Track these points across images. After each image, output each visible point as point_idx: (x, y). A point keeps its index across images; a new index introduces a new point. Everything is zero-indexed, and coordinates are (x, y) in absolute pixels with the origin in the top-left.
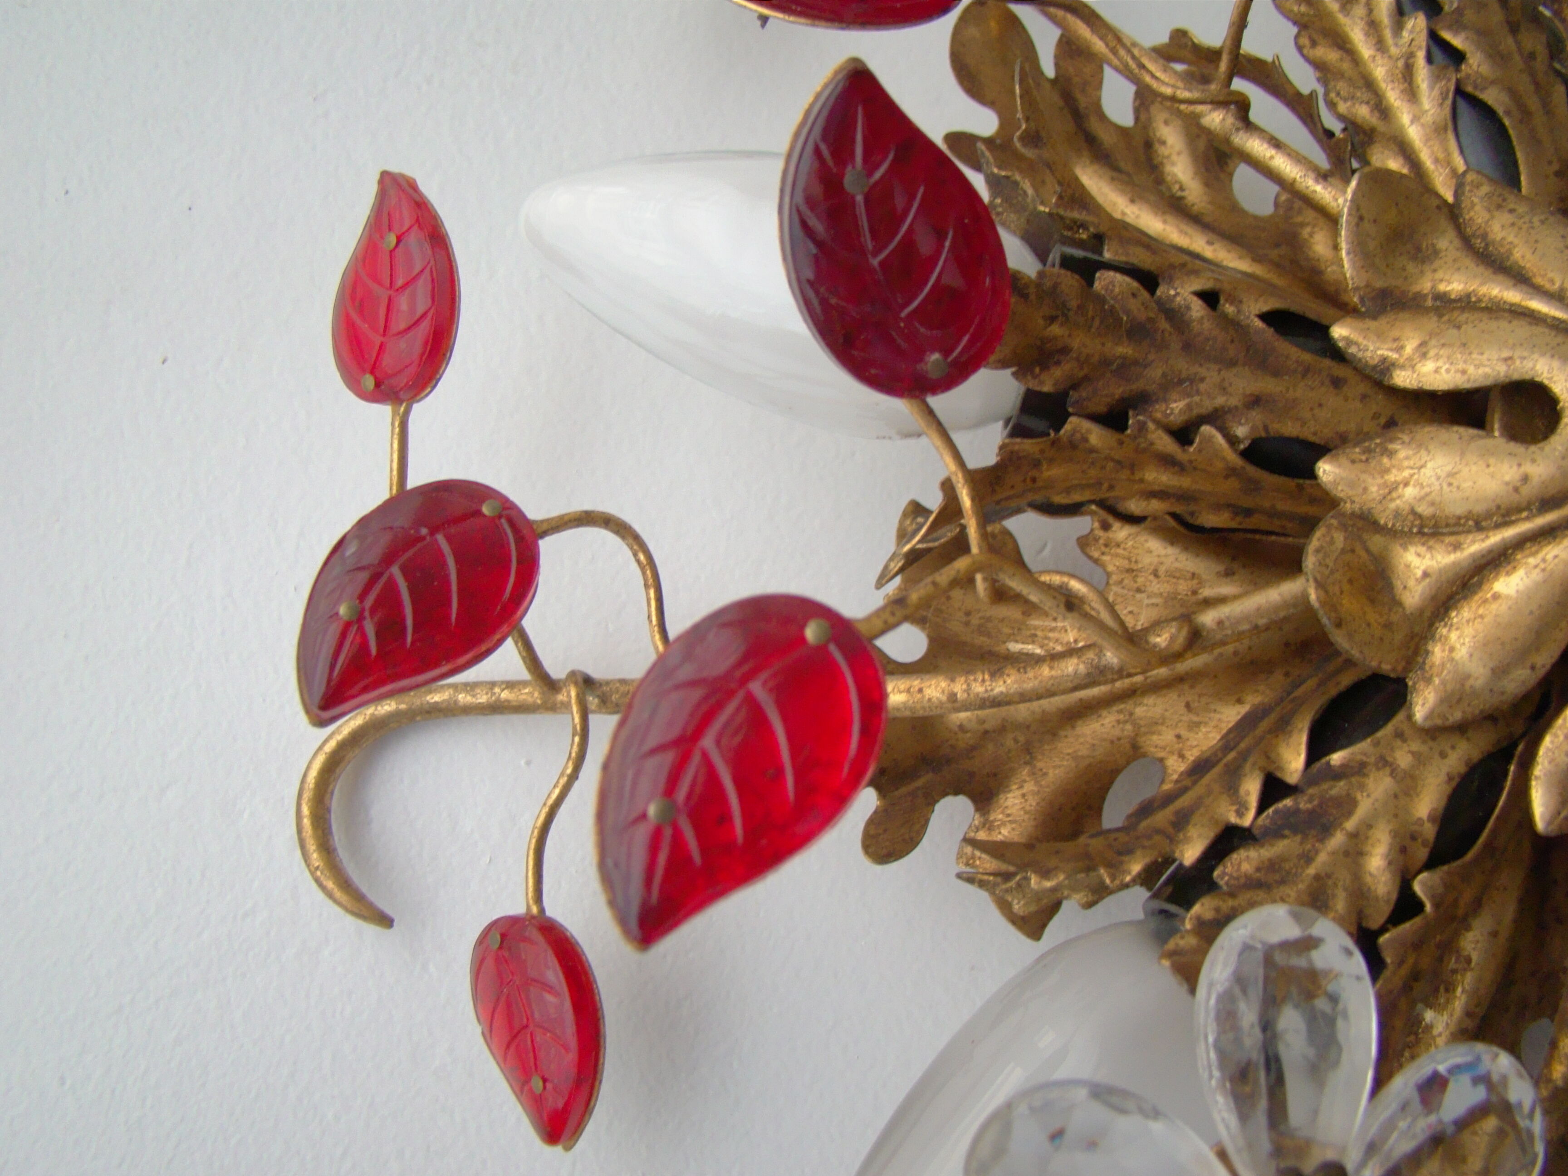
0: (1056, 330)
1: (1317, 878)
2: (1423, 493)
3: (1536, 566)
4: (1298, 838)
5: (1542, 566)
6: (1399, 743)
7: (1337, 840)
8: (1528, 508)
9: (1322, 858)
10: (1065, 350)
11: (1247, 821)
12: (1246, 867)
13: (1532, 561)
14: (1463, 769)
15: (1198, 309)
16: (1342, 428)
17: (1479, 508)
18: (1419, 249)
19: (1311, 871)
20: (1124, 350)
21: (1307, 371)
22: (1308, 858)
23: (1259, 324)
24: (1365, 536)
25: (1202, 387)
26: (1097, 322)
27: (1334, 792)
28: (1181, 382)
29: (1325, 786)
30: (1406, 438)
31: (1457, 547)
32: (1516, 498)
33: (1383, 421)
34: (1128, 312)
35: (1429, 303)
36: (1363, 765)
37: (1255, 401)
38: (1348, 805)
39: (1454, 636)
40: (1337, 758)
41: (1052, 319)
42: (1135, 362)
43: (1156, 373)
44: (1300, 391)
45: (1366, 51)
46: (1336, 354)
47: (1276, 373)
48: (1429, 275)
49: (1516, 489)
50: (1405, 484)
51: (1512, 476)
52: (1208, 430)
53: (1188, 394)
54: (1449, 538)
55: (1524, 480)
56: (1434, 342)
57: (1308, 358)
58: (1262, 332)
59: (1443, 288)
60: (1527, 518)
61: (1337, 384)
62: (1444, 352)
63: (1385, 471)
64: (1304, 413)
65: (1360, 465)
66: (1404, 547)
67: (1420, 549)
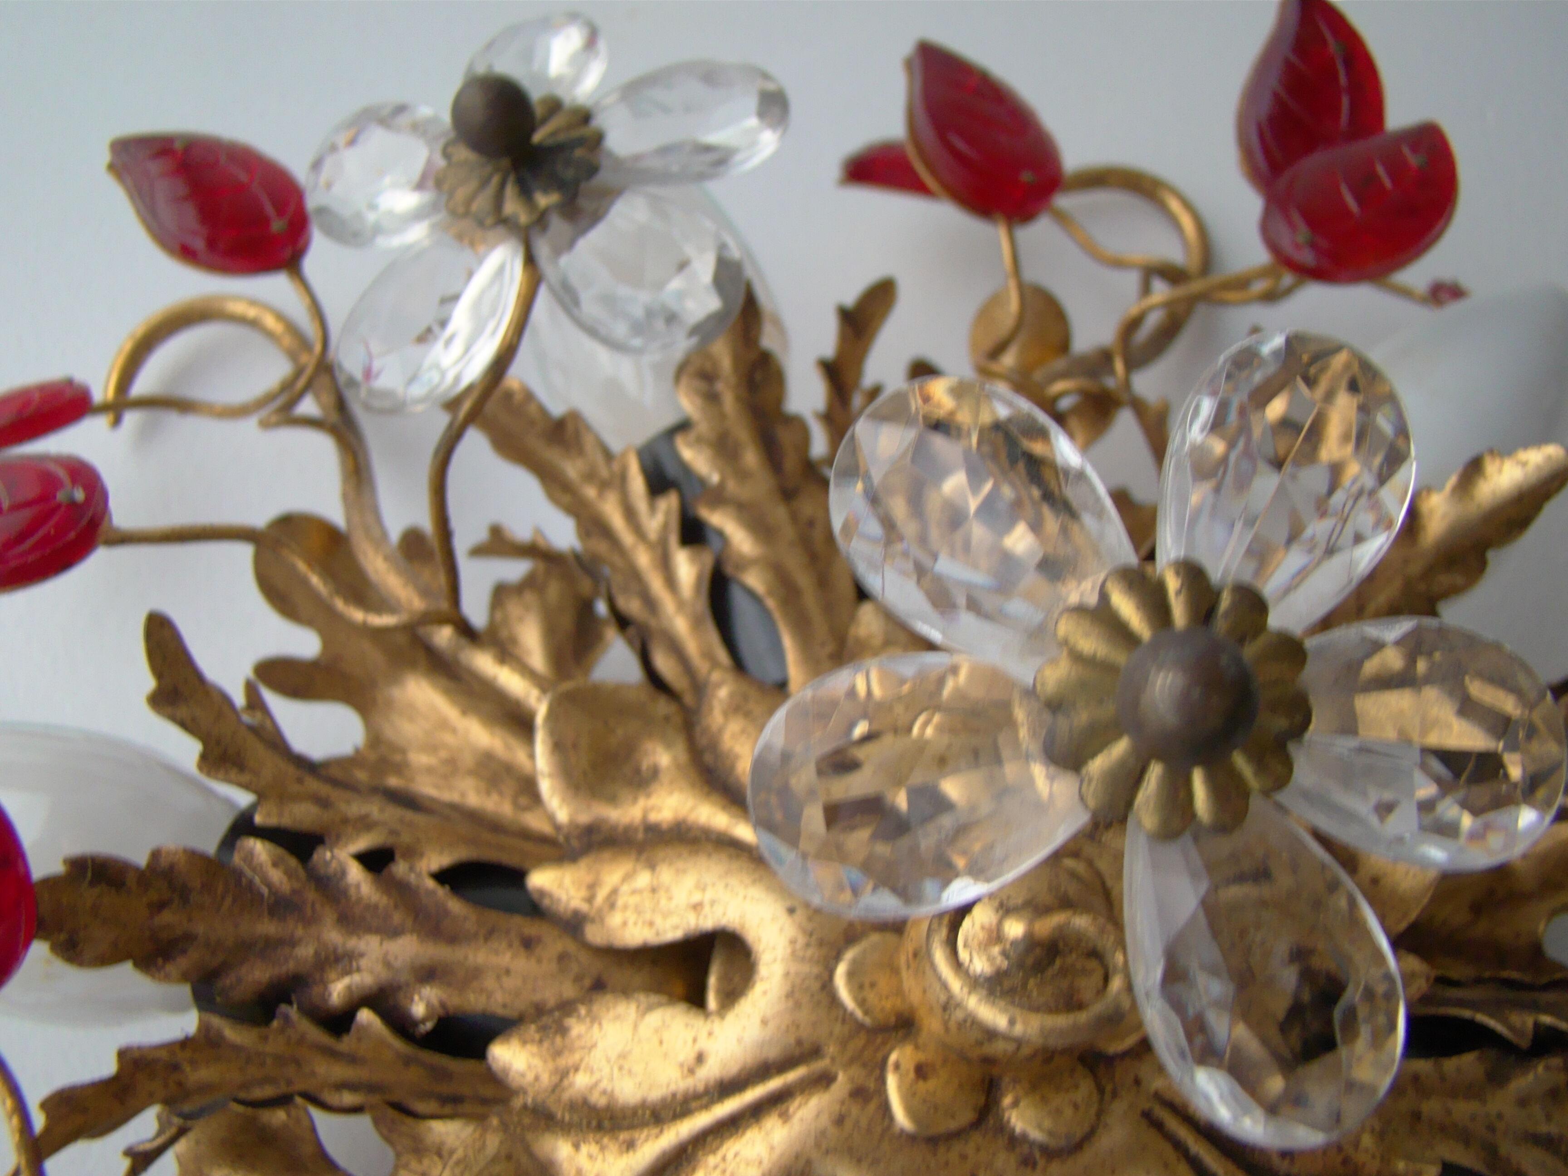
0: (167, 917)
2: (594, 1080)
3: (716, 1167)
5: (722, 1166)
8: (707, 1092)
10: (189, 938)
13: (712, 1160)
15: (355, 873)
16: (537, 997)
17: (655, 1095)
18: (637, 771)
21: (490, 934)
23: (430, 884)
24: (529, 1136)
25: (364, 964)
26: (229, 900)
28: (337, 959)
33: (587, 982)
34: (269, 885)
35: (640, 836)
37: (429, 975)
41: (160, 906)
42: (281, 942)
43: (306, 952)
44: (481, 957)
45: (627, 537)
46: (533, 906)
47: (453, 939)
48: (642, 803)
49: (691, 1071)
50: (577, 1069)
51: (687, 1054)
52: (365, 1016)
53: (347, 972)
54: (623, 1136)
55: (700, 1058)
56: (625, 888)
57: (494, 917)
58: (433, 893)
59: (654, 817)
60: (706, 1107)
61: (528, 944)
62: (633, 900)
63: (557, 1054)
64: (489, 982)
65: (533, 1048)
66: (577, 1147)
67: (594, 1148)
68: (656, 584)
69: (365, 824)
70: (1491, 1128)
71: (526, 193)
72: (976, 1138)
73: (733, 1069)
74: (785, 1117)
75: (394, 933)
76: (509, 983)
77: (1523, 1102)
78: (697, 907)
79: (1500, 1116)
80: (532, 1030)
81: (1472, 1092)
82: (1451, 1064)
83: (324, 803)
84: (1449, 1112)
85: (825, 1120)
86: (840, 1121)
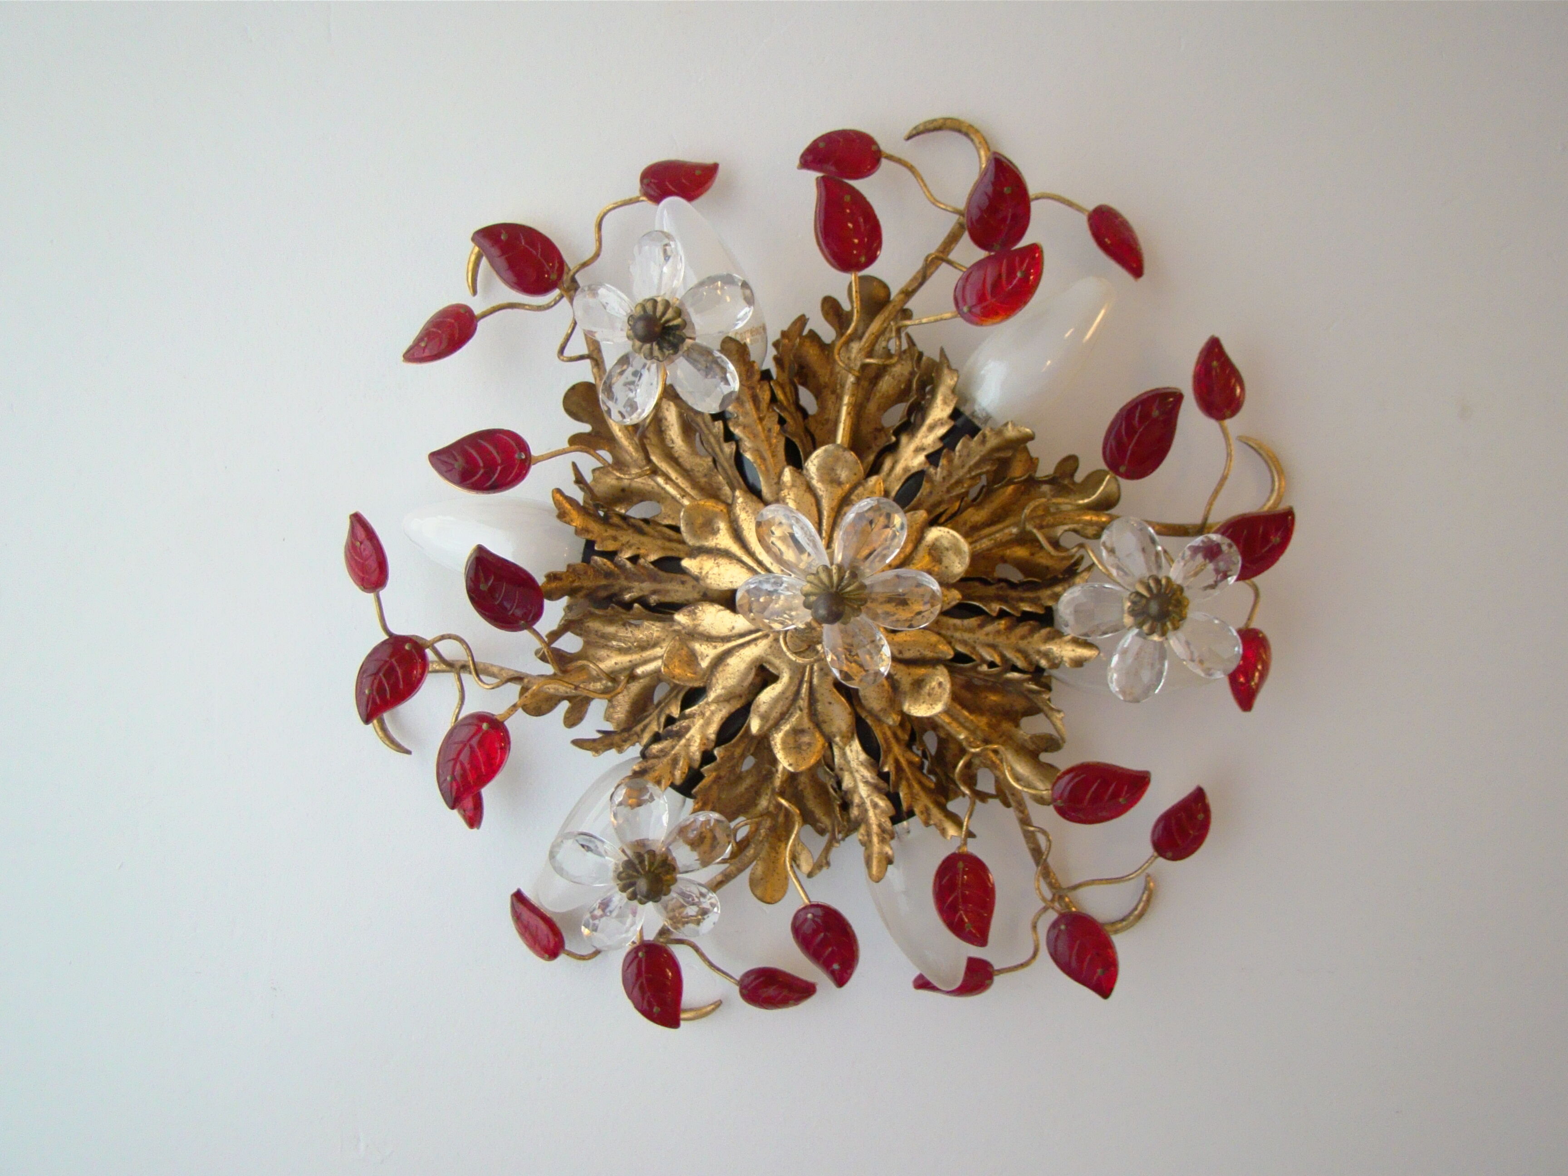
1: (675, 754)
4: (671, 740)
6: (707, 706)
7: (683, 741)
8: (735, 636)
9: (677, 748)
11: (661, 731)
12: (654, 751)
13: (737, 654)
14: (727, 716)
15: (629, 564)
16: (686, 599)
17: (722, 635)
18: (713, 529)
19: (673, 752)
20: (604, 582)
21: (671, 580)
22: (673, 747)
23: (652, 566)
24: (687, 642)
25: (634, 590)
27: (684, 724)
28: (626, 589)
29: (682, 722)
30: (700, 608)
31: (715, 647)
32: (730, 633)
33: (701, 594)
34: (604, 570)
35: (715, 551)
36: (695, 714)
37: (654, 592)
38: (688, 729)
39: (718, 675)
40: (688, 711)
41: (573, 581)
42: (609, 585)
43: (616, 588)
44: (669, 586)
46: (683, 571)
47: (660, 582)
48: (715, 541)
49: (731, 631)
50: (699, 625)
51: (730, 627)
52: (636, 605)
53: (630, 593)
54: (714, 644)
55: (733, 628)
56: (710, 572)
57: (672, 575)
58: (652, 569)
59: (718, 546)
60: (734, 640)
61: (683, 583)
62: (713, 577)
63: (694, 620)
64: (672, 594)
65: (687, 617)
66: (701, 645)
67: (706, 647)
68: (717, 450)
69: (629, 545)
70: (975, 642)
71: (661, 349)
72: (808, 652)
73: (742, 631)
74: (756, 645)
75: (643, 581)
76: (679, 594)
77: (987, 634)
78: (731, 582)
79: (978, 639)
80: (685, 610)
81: (971, 630)
82: (966, 622)
83: (615, 539)
84: (962, 636)
85: (767, 647)
86: (770, 647)
